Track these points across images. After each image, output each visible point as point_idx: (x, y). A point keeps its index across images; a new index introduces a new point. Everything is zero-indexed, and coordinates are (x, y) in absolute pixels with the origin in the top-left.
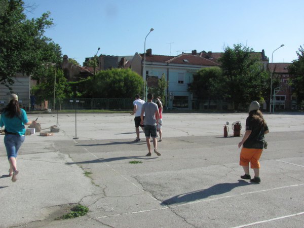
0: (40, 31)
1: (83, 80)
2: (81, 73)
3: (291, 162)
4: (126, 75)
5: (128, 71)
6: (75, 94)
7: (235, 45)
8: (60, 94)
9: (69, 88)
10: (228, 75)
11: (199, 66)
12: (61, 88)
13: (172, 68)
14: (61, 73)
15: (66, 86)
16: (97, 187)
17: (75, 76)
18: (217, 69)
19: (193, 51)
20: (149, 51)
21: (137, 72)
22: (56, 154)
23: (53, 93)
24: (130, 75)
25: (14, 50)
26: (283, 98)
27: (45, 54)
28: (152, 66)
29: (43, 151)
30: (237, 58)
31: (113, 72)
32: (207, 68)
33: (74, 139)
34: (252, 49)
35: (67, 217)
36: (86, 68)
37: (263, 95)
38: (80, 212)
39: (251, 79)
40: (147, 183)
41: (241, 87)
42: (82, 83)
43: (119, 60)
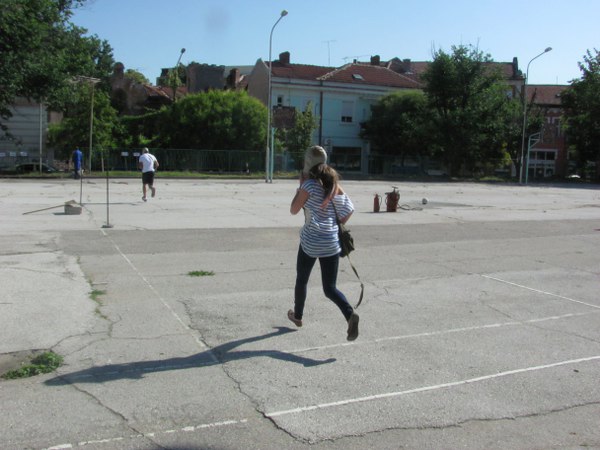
0: (62, 14)
1: (151, 112)
2: (150, 98)
3: (511, 280)
4: (236, 103)
5: (239, 95)
6: (136, 141)
7: (454, 47)
8: (102, 139)
9: (122, 129)
10: (438, 107)
11: (385, 88)
12: (104, 128)
13: (330, 92)
14: (106, 98)
15: (116, 123)
16: (103, 320)
17: (138, 104)
18: (418, 94)
19: (372, 59)
20: (285, 56)
21: (259, 98)
22: (53, 256)
23: (89, 139)
24: (244, 104)
25: (8, 50)
26: (551, 156)
27: (73, 60)
28: (290, 86)
29: (31, 250)
30: (457, 72)
31: (210, 98)
32: (400, 93)
33: (104, 227)
34: (489, 56)
35: (16, 375)
36: (160, 89)
37: (509, 148)
38: (43, 366)
39: (484, 116)
40: (202, 315)
41: (464, 131)
42: (148, 118)
43: (227, 73)
